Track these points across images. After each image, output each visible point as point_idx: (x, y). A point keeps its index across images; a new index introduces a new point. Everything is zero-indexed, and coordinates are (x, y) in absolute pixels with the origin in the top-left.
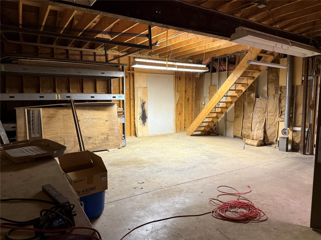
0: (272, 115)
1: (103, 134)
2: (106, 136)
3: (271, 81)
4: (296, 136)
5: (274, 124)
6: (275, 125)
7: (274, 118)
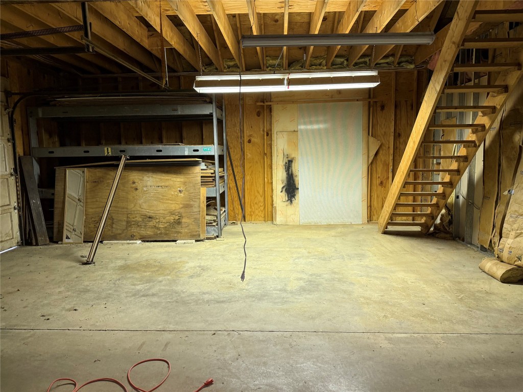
1: (172, 213)
2: (177, 217)
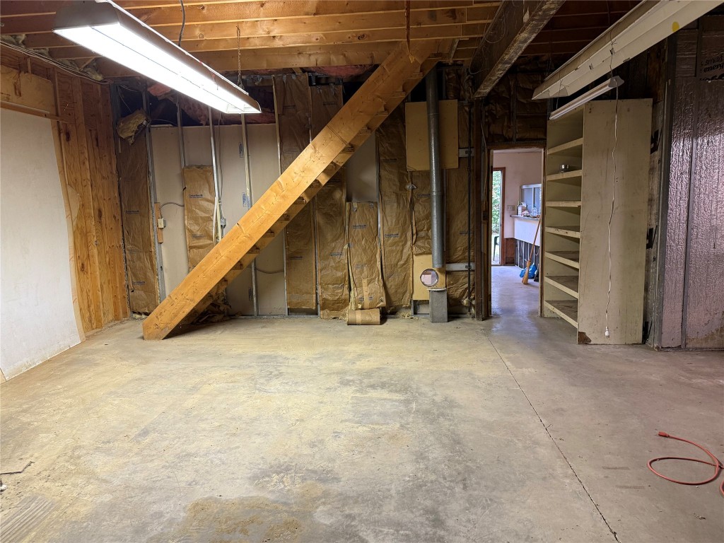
0: (395, 243)
3: (388, 158)
4: (453, 284)
5: (402, 262)
6: (404, 264)
7: (401, 249)
